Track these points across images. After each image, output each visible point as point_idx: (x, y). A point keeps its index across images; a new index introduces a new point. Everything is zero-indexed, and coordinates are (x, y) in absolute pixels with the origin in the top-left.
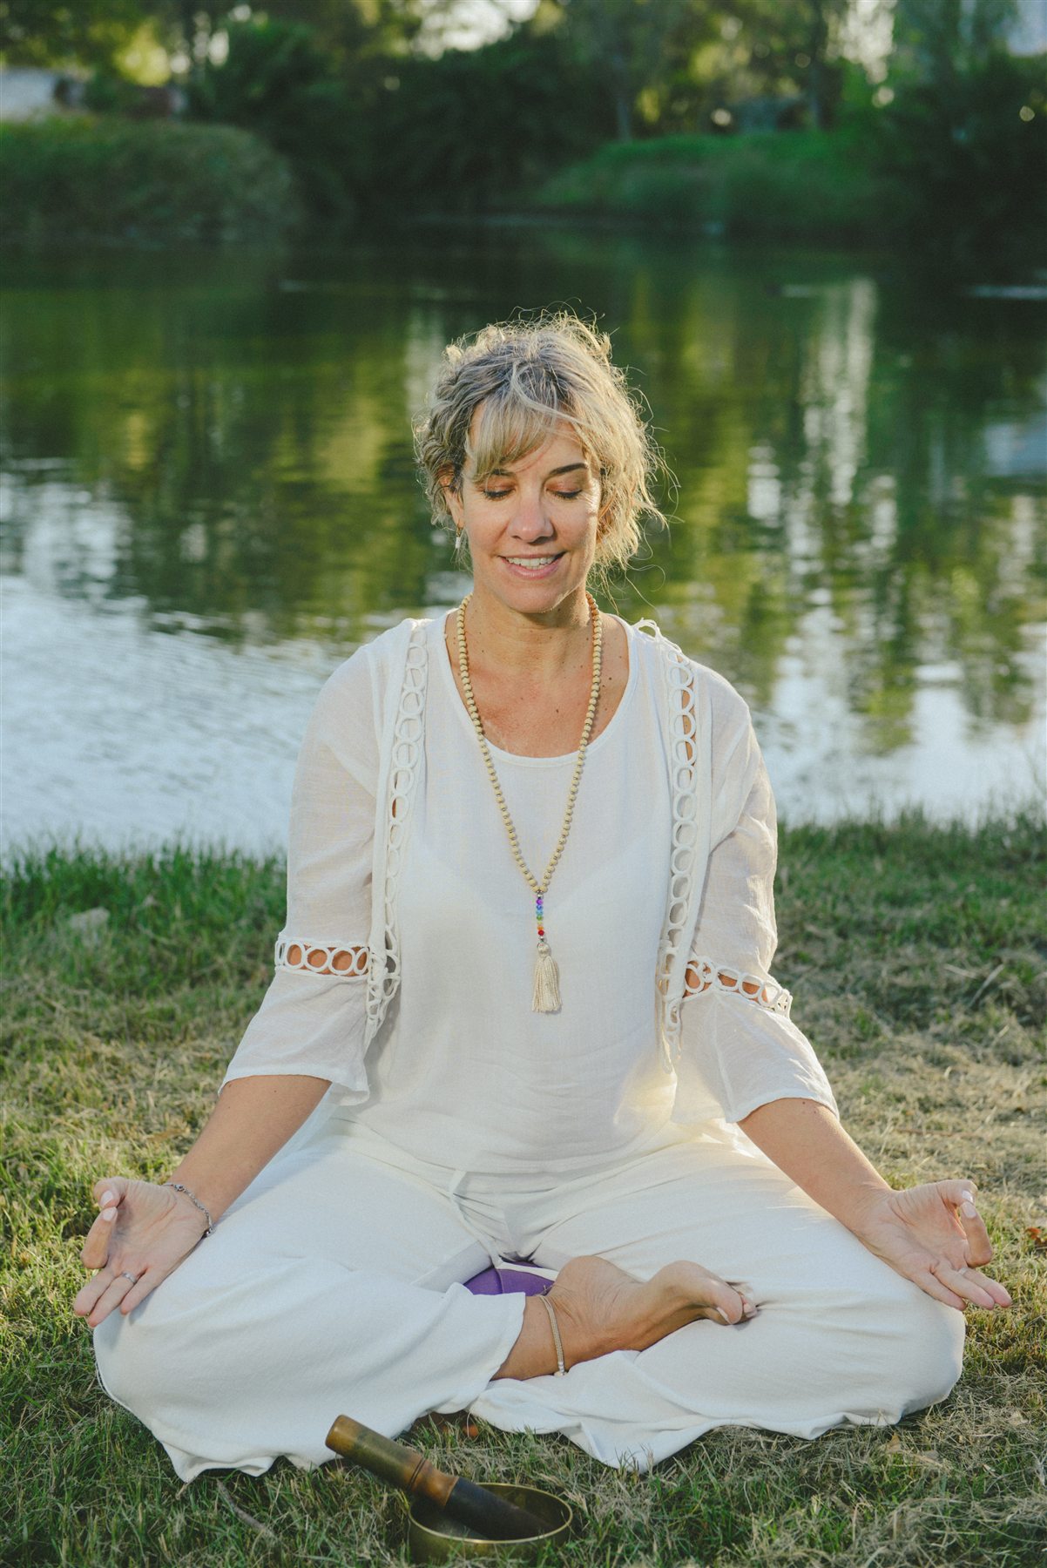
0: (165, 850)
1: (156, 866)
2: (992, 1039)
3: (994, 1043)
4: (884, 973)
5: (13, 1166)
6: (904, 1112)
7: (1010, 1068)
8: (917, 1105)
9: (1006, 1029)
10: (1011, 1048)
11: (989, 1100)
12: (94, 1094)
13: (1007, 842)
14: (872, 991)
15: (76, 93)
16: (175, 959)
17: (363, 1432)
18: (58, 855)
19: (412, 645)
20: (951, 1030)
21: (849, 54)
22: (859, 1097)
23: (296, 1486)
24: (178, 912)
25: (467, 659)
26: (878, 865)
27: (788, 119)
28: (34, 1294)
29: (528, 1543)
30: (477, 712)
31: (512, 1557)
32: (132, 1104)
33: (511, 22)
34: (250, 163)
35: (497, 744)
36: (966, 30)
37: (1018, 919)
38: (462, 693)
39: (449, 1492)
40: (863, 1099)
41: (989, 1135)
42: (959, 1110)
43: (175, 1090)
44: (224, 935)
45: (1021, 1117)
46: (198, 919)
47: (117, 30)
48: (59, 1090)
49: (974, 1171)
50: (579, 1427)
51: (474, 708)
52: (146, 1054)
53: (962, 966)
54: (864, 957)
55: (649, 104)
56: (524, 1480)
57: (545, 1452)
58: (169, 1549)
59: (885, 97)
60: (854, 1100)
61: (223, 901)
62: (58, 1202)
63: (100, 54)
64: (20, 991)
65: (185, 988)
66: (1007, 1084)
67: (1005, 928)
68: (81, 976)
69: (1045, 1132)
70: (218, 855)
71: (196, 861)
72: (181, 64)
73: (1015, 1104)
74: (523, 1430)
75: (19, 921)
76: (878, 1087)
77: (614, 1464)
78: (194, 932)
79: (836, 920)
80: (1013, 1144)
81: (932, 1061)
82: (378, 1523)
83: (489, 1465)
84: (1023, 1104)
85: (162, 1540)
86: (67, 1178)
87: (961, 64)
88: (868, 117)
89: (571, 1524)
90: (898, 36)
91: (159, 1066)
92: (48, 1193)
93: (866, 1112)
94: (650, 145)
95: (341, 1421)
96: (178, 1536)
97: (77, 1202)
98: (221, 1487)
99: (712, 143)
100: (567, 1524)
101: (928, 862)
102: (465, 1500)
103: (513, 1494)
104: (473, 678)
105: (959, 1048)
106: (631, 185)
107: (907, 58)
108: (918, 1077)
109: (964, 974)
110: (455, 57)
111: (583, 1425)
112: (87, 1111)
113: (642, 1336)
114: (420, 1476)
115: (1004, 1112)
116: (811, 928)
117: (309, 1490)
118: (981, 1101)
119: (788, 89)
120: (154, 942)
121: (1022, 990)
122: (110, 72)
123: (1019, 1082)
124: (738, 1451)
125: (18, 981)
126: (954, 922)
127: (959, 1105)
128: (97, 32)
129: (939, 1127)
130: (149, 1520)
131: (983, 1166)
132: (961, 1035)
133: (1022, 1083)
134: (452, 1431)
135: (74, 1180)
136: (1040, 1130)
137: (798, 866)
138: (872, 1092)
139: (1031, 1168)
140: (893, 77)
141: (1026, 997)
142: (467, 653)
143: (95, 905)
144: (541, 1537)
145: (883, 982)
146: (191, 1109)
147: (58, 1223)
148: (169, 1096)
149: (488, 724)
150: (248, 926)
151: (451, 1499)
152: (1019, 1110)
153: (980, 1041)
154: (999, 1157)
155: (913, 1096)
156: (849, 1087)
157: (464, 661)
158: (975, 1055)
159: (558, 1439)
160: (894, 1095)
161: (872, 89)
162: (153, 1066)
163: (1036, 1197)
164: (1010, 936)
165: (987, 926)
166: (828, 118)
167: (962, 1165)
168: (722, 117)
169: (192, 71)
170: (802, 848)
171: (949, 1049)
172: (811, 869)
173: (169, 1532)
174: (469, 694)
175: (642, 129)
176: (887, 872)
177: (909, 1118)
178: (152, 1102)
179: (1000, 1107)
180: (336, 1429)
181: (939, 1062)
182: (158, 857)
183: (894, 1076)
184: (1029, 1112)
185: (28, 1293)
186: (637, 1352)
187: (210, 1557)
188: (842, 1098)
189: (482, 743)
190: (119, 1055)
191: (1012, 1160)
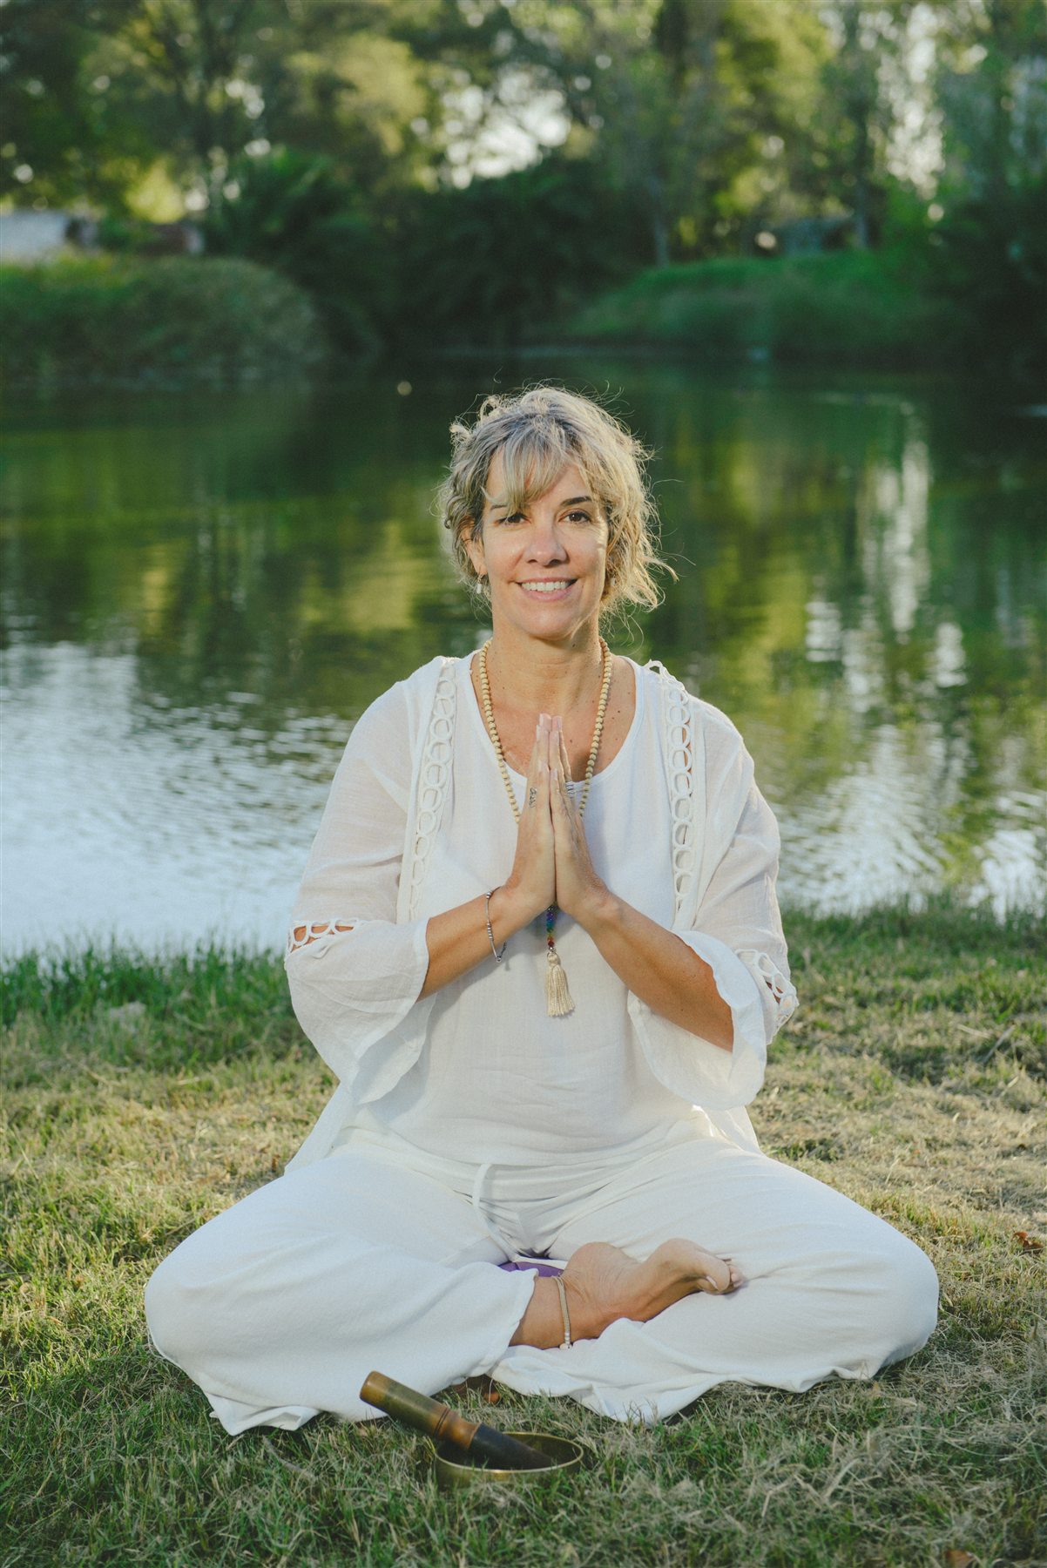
0: (198, 950)
1: (190, 966)
2: (1002, 1090)
3: (1003, 1093)
4: (900, 1036)
5: (65, 1209)
6: (911, 1151)
7: (1018, 1114)
8: (924, 1143)
9: (1015, 1081)
10: (1019, 1097)
11: (994, 1140)
12: (138, 1150)
13: (1034, 926)
14: (888, 1053)
15: (89, 233)
16: (211, 1042)
17: (393, 1385)
18: (94, 953)
19: (441, 679)
20: (962, 1084)
21: (897, 169)
22: (868, 1138)
23: (334, 1438)
24: (213, 1000)
25: (490, 695)
26: (901, 945)
27: (834, 238)
28: (90, 1306)
29: (542, 1473)
30: (499, 741)
31: (528, 1482)
32: (175, 1157)
33: (541, 147)
34: (270, 300)
35: (516, 769)
36: (1017, 141)
37: (1034, 986)
38: (485, 723)
39: (472, 1436)
40: (872, 1139)
41: (990, 1166)
42: (963, 1147)
43: (215, 1145)
44: (257, 1020)
45: (1023, 1153)
46: (233, 1007)
47: (131, 167)
48: (105, 1148)
49: (972, 1195)
50: (590, 1390)
51: (496, 738)
52: (186, 1118)
53: (977, 1028)
54: (882, 1024)
55: (687, 230)
56: (541, 1429)
57: (560, 1409)
58: (221, 1489)
59: (936, 213)
60: (863, 1141)
61: (257, 991)
62: (109, 1236)
63: (111, 193)
64: (63, 1069)
65: (221, 1064)
66: (1013, 1125)
67: (1022, 995)
68: (121, 1056)
69: (1045, 1164)
70: (249, 956)
71: (229, 959)
72: (196, 201)
73: (1018, 1141)
74: (539, 1394)
75: (58, 1015)
76: (887, 1130)
77: (623, 1418)
78: (228, 1019)
79: (856, 993)
80: (1012, 1172)
81: (942, 1108)
82: (409, 1462)
83: (508, 1421)
84: (1027, 1143)
85: (215, 1480)
86: (116, 1215)
87: (1014, 177)
88: (916, 234)
89: (582, 1459)
90: (947, 152)
91: (199, 1127)
92: (99, 1227)
93: (874, 1150)
94: (692, 268)
95: (374, 1376)
96: (229, 1475)
97: (126, 1235)
98: (266, 1441)
99: (754, 265)
100: (579, 1459)
101: (951, 942)
102: (486, 1443)
103: (531, 1440)
104: (495, 712)
105: (968, 1097)
106: (672, 311)
107: (957, 173)
108: (926, 1121)
109: (978, 1036)
110: (482, 185)
111: (595, 1387)
112: (132, 1163)
113: (643, 1310)
114: (445, 1422)
115: (1007, 1149)
116: (830, 999)
117: (345, 1443)
118: (986, 1141)
119: (833, 209)
120: (191, 1028)
121: (1034, 1049)
122: (122, 211)
123: (1024, 1124)
124: (736, 1404)
125: (61, 1060)
126: (971, 991)
127: (965, 1144)
128: (108, 170)
129: (944, 1162)
130: (202, 1467)
131: (983, 1190)
132: (971, 1088)
133: (1026, 1126)
134: (473, 1395)
135: (123, 1217)
136: (1040, 1162)
137: (821, 947)
138: (881, 1134)
139: (1027, 1192)
140: (942, 193)
141: (1038, 1054)
142: (489, 689)
143: (132, 999)
144: (554, 1468)
145: (898, 1044)
146: (230, 1159)
147: (109, 1252)
148: (209, 1151)
149: (509, 754)
150: (282, 1013)
151: (473, 1443)
152: (1022, 1147)
153: (990, 1093)
154: (998, 1184)
155: (920, 1136)
156: (859, 1130)
157: (487, 697)
158: (983, 1104)
159: (569, 1401)
160: (902, 1136)
161: (922, 207)
162: (193, 1128)
163: (1030, 1214)
164: (1025, 1003)
165: (1002, 994)
166: (874, 236)
167: (963, 1190)
168: (766, 240)
169: (209, 209)
170: (826, 932)
171: (959, 1098)
172: (835, 951)
173: (222, 1474)
174: (492, 725)
175: (680, 253)
176: (908, 952)
177: (916, 1156)
178: (193, 1155)
179: (1003, 1145)
180: (369, 1384)
181: (948, 1110)
182: (192, 956)
183: (903, 1121)
184: (1031, 1147)
185: (84, 1305)
186: (640, 1323)
187: (259, 1490)
188: (852, 1139)
189: (503, 769)
190: (162, 1118)
191: (1010, 1186)
